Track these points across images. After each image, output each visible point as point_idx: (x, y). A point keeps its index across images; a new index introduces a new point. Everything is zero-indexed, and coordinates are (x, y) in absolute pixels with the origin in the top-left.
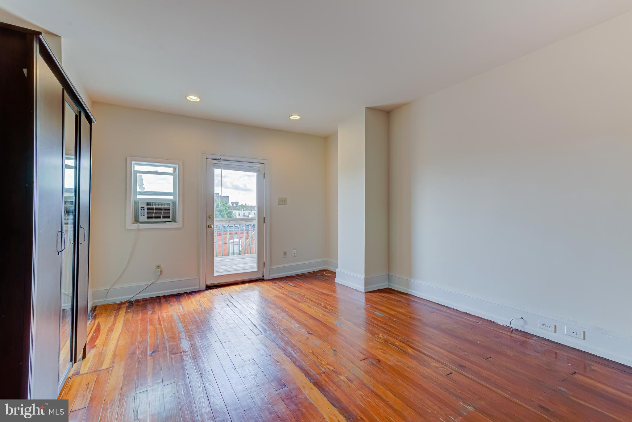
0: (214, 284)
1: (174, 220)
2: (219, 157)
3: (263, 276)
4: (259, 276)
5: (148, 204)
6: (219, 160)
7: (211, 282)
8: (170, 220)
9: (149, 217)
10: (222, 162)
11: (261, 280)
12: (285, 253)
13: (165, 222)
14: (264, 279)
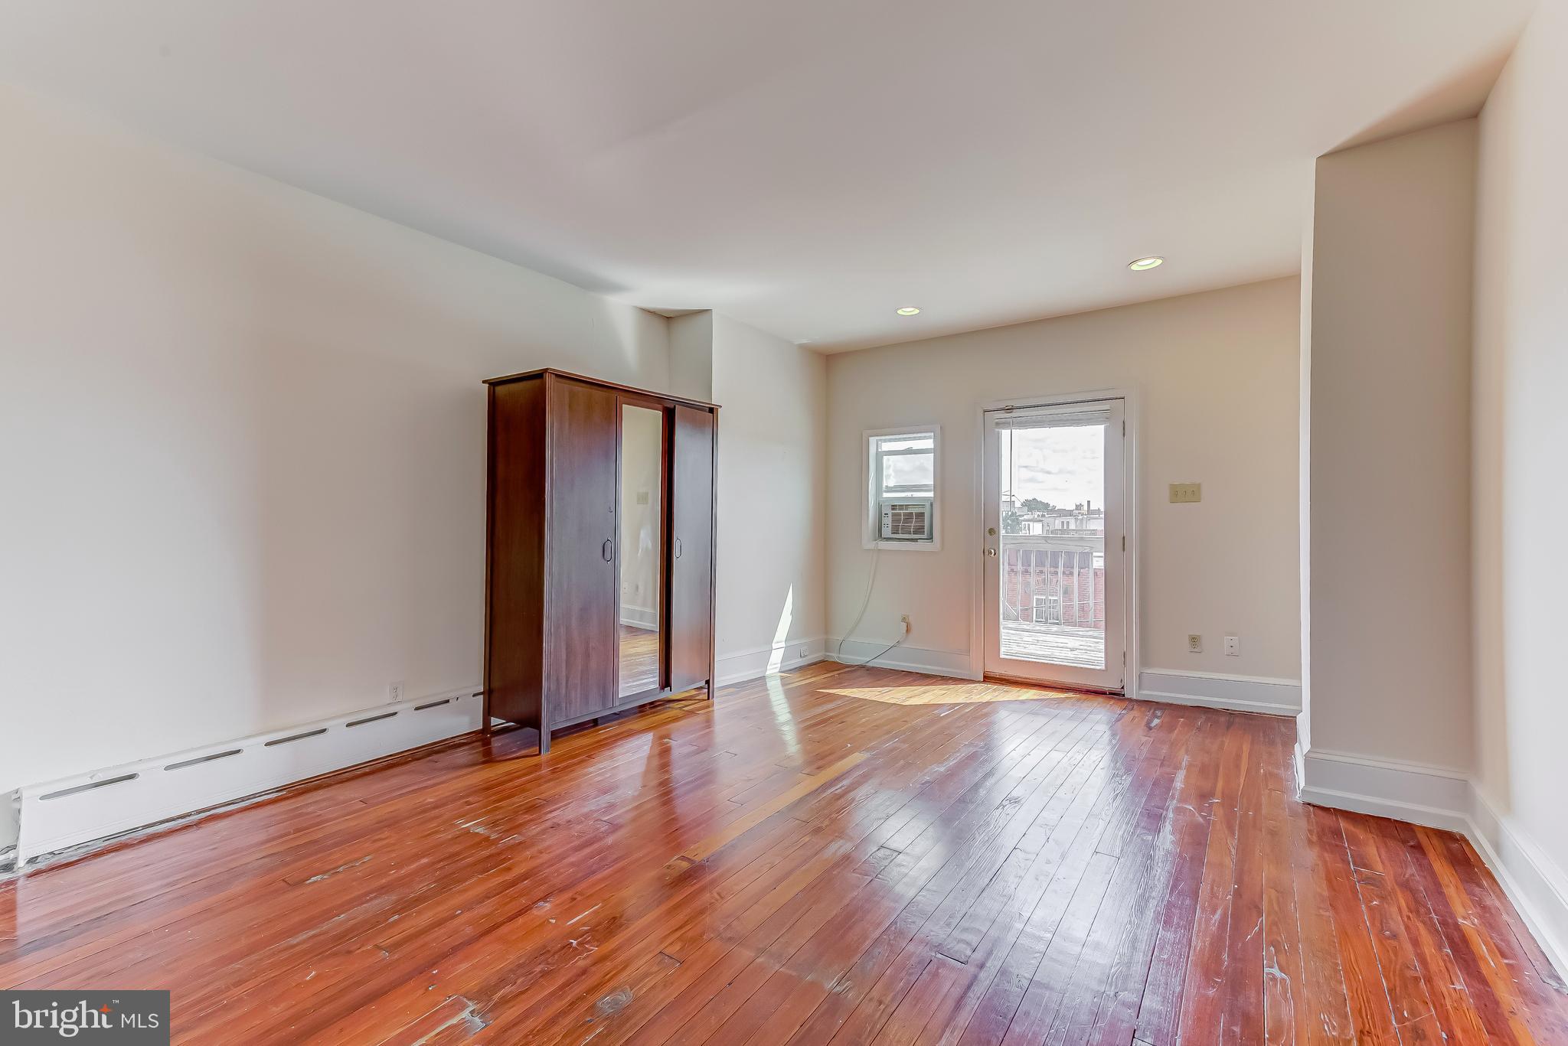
0: (1001, 674)
1: (931, 538)
2: (1010, 403)
3: (1123, 688)
4: (1111, 684)
5: (894, 507)
6: (1010, 409)
7: (997, 670)
8: (925, 536)
9: (895, 531)
10: (1016, 413)
11: (1116, 695)
12: (1194, 640)
13: (916, 540)
14: (1124, 695)
